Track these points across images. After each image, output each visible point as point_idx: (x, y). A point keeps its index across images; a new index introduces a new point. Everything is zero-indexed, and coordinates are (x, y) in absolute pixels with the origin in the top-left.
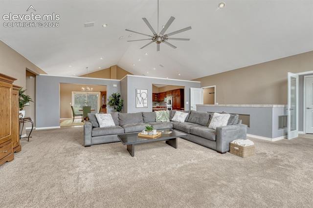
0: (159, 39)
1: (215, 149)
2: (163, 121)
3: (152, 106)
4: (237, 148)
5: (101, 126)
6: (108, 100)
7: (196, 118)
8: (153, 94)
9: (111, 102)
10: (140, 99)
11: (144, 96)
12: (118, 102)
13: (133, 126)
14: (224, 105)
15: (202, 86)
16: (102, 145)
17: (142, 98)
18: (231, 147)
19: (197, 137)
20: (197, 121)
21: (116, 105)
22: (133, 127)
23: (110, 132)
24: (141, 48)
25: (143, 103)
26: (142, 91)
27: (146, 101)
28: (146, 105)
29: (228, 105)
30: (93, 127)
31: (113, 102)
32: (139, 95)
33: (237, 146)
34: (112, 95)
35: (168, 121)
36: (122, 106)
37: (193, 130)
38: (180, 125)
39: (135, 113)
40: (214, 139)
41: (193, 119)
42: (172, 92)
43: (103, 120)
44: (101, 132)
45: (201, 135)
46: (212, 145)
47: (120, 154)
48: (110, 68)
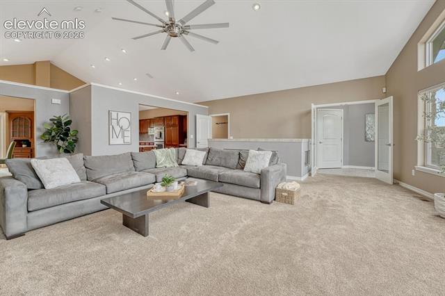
0: (176, 30)
1: (259, 199)
2: (168, 166)
3: (138, 142)
4: (286, 194)
5: (48, 186)
6: (39, 129)
7: (220, 158)
8: (140, 120)
9: (49, 132)
10: (117, 129)
11: (124, 123)
12: (66, 134)
13: (123, 178)
14: (247, 140)
15: (210, 113)
16: (58, 225)
17: (121, 128)
18: (277, 193)
19: (232, 186)
20: (223, 163)
21: (63, 139)
22: (122, 181)
23: (75, 196)
24: (135, 39)
25: (123, 137)
26: (121, 115)
27: (127, 134)
28: (128, 140)
29: (252, 140)
30: (29, 190)
31: (53, 134)
32: (114, 122)
33: (285, 191)
34: (51, 120)
35: (176, 165)
36: (76, 141)
37: (224, 175)
38: (199, 171)
39: (117, 154)
40: (259, 186)
41: (216, 159)
42: (164, 120)
43: (53, 171)
44: (52, 199)
45: (237, 182)
46: (255, 194)
47: (116, 237)
48: (34, 65)
